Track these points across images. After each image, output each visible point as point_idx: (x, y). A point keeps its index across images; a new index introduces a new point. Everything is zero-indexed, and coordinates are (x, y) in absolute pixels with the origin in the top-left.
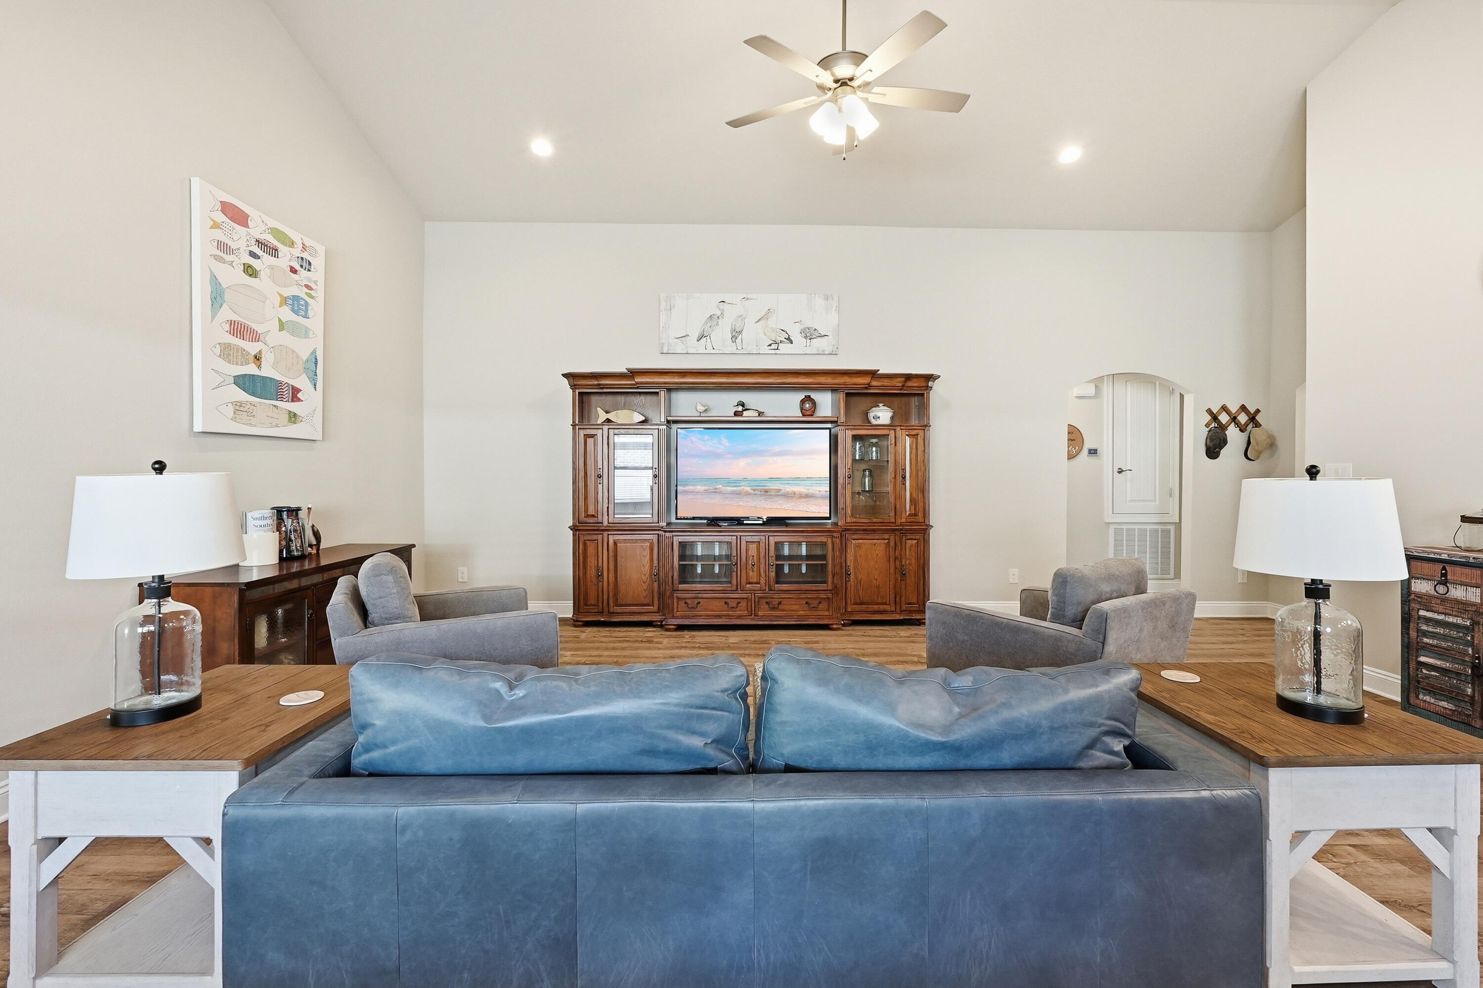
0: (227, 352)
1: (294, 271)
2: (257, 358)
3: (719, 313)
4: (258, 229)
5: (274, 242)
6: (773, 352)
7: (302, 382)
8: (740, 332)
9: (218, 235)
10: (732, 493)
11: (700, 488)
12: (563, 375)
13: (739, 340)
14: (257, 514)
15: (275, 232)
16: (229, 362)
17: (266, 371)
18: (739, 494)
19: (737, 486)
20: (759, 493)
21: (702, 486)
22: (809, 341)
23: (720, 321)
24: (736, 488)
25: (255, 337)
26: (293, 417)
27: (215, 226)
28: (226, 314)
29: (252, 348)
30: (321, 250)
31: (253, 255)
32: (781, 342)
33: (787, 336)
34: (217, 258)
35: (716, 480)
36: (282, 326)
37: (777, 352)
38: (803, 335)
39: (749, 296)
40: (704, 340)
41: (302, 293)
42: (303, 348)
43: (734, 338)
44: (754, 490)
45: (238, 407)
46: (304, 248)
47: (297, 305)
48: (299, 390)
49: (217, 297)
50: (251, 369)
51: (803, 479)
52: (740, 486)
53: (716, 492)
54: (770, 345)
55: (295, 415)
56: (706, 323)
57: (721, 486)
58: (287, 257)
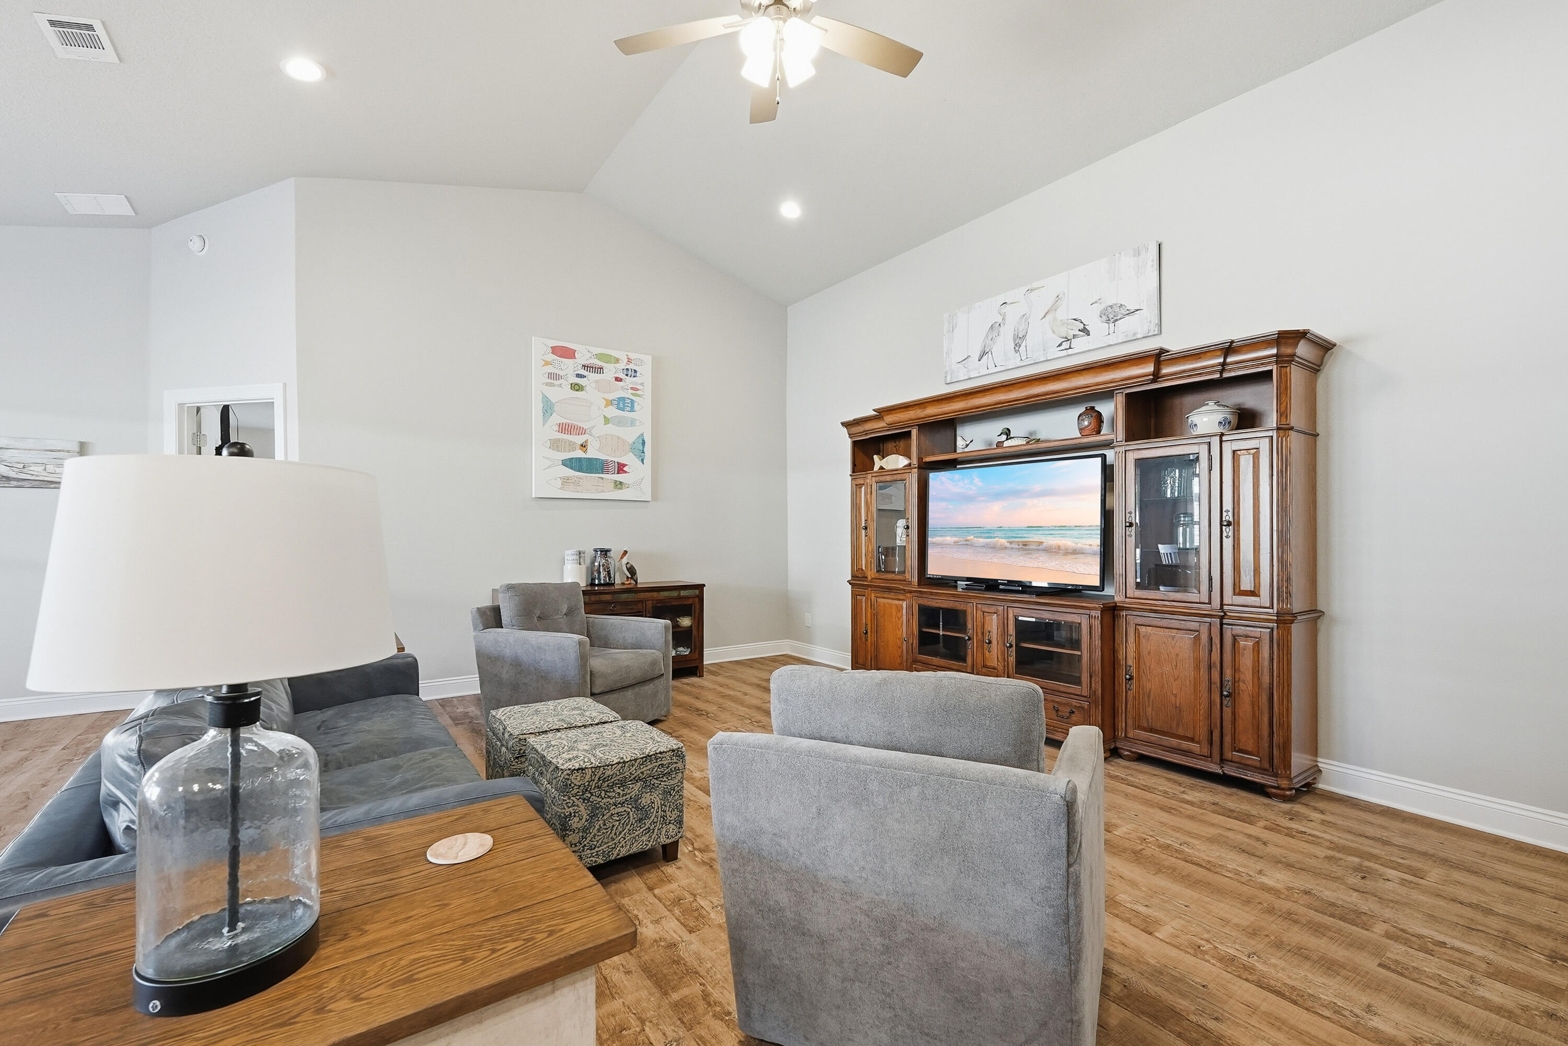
0: (555, 445)
1: (618, 379)
2: (583, 446)
3: (1000, 320)
4: (584, 356)
5: (599, 363)
6: (1065, 353)
7: (629, 459)
8: (1024, 336)
9: (550, 369)
10: (985, 546)
11: (949, 539)
12: (843, 424)
13: (1022, 349)
14: (569, 552)
15: (599, 356)
16: (558, 451)
17: (592, 453)
18: (994, 548)
19: (991, 537)
20: (1017, 546)
21: (952, 536)
22: (1112, 325)
23: (1002, 329)
24: (989, 540)
25: (581, 431)
26: (619, 485)
27: (547, 363)
28: (556, 419)
29: (580, 440)
30: (648, 359)
31: (579, 376)
32: (1074, 336)
33: (1081, 326)
34: (547, 384)
35: (968, 529)
36: (607, 420)
37: (1070, 352)
38: (1104, 318)
39: (1035, 285)
40: (985, 357)
41: (628, 394)
42: (630, 435)
43: (1017, 346)
44: (1011, 543)
45: (565, 481)
46: (629, 361)
47: (623, 404)
48: (624, 465)
49: (548, 408)
50: (579, 454)
51: (1069, 528)
52: (994, 538)
53: (968, 544)
54: (1060, 345)
55: (621, 483)
56: (987, 336)
57: (972, 537)
58: (611, 371)
